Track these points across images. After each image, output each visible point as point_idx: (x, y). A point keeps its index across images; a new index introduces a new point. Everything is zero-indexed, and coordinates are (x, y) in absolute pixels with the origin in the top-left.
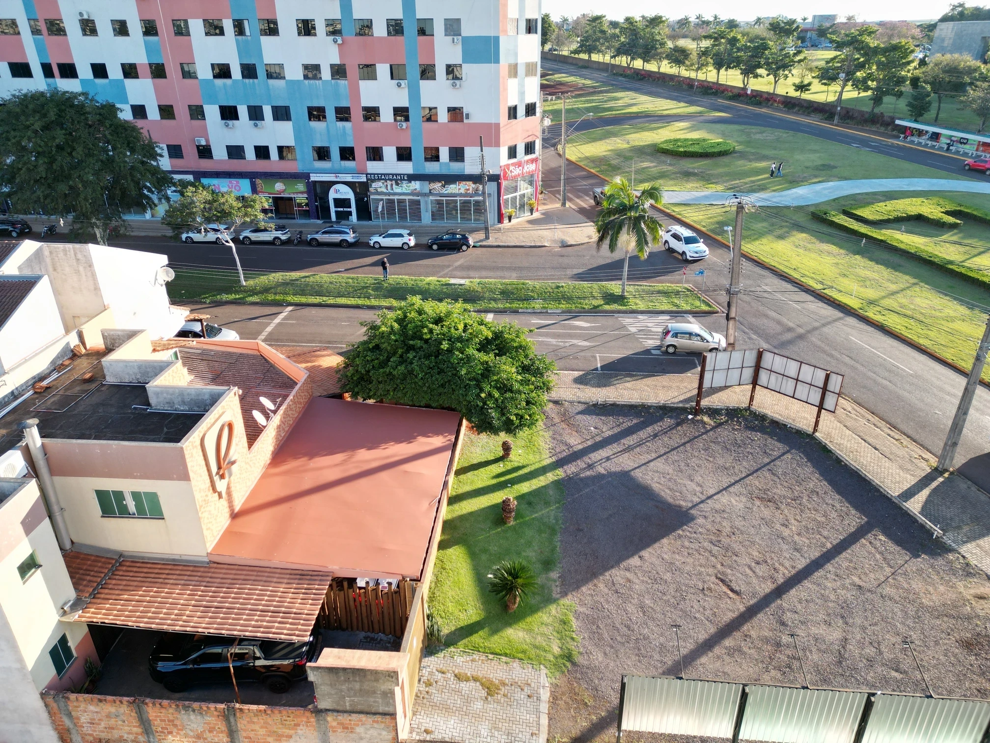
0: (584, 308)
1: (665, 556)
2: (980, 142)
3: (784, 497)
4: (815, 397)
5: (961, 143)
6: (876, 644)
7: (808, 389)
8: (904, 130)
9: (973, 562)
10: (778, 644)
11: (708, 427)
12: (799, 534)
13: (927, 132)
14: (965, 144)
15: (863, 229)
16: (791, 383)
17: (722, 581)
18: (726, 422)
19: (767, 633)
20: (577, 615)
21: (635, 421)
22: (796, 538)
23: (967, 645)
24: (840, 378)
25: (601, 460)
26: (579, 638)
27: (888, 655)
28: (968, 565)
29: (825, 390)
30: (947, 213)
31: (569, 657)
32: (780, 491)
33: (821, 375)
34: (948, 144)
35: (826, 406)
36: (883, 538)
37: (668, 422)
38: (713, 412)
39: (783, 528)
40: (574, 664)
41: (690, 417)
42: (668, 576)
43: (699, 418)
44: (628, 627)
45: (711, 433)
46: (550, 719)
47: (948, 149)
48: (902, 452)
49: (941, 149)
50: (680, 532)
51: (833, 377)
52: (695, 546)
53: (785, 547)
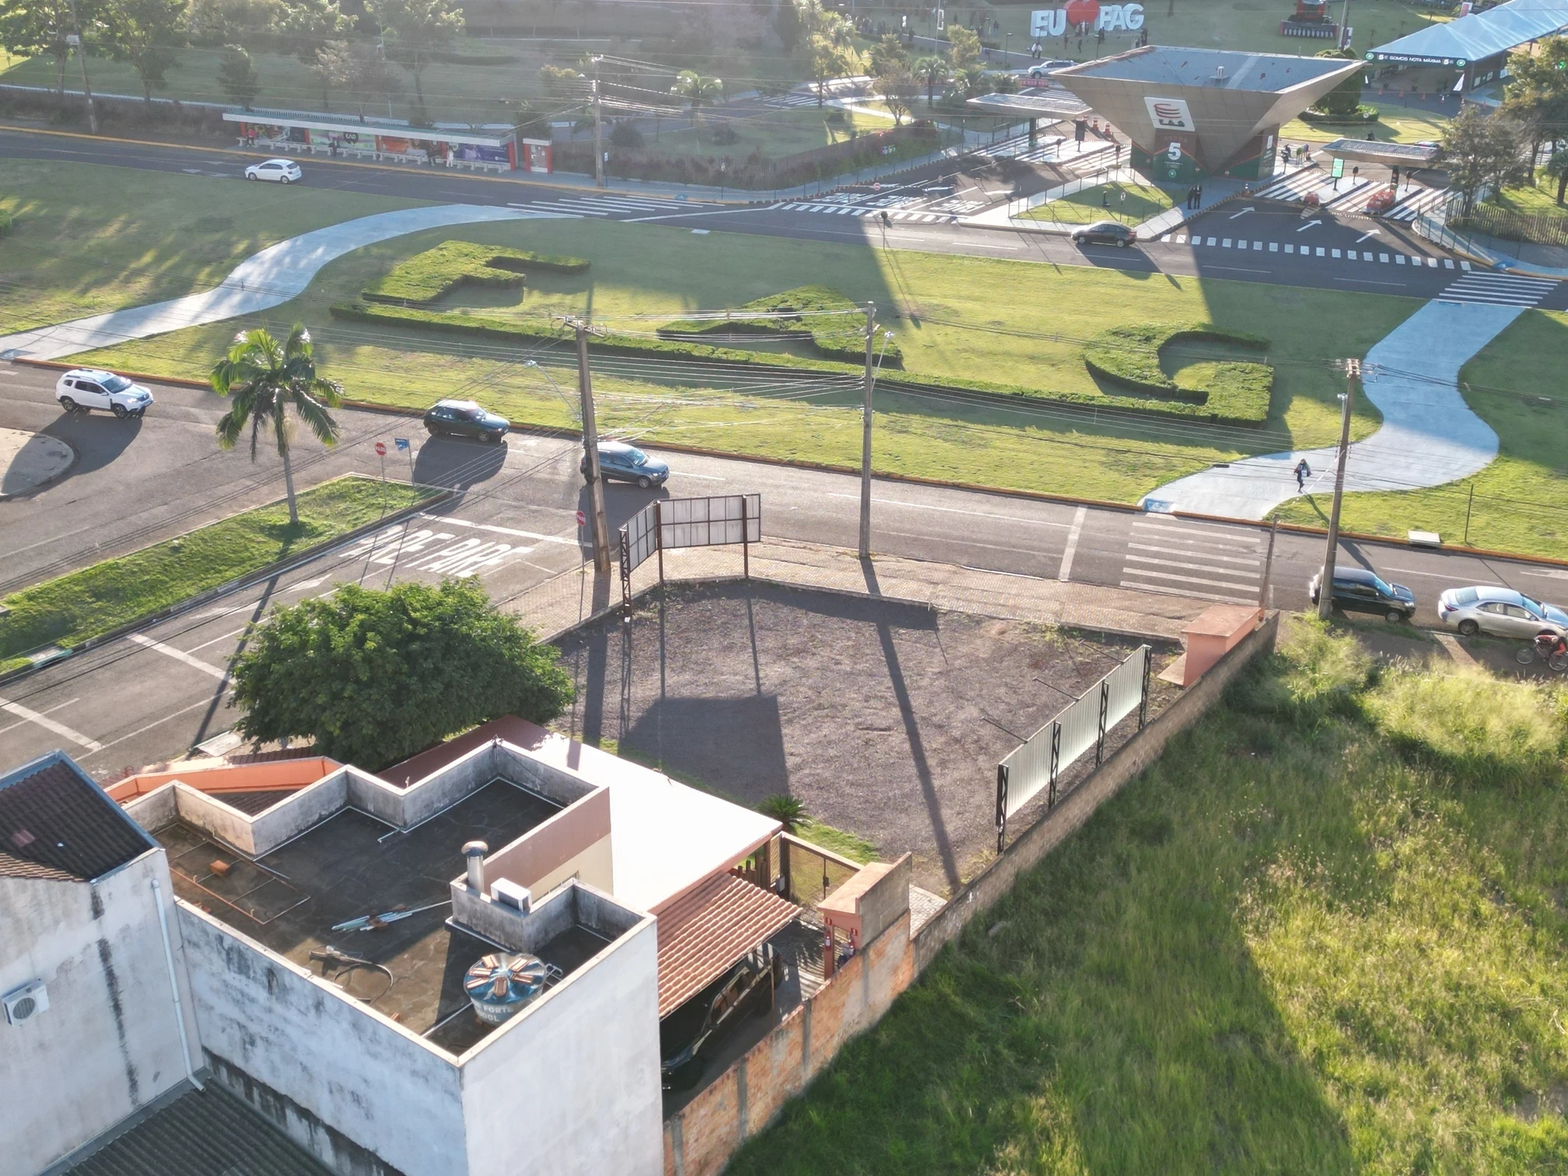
0: (268, 563)
1: (806, 741)
2: (377, 136)
3: (806, 643)
4: (735, 532)
5: (349, 141)
6: (998, 700)
7: (723, 528)
8: (239, 129)
9: (970, 612)
10: (957, 741)
11: (658, 621)
12: (855, 663)
13: (281, 128)
14: (355, 141)
15: (419, 315)
16: (702, 530)
17: (867, 729)
18: (662, 606)
19: (942, 739)
20: (826, 822)
21: (586, 654)
22: (858, 667)
23: (1036, 665)
24: (756, 498)
25: (622, 707)
26: (852, 834)
27: (1014, 702)
28: (968, 616)
29: (744, 519)
30: (489, 264)
31: (868, 849)
32: (793, 641)
33: (735, 506)
34: (331, 145)
35: (749, 538)
36: (902, 631)
37: (614, 638)
38: (641, 601)
39: (839, 667)
40: (877, 850)
41: (627, 620)
42: (832, 752)
43: (635, 617)
44: (867, 801)
45: (667, 625)
46: (922, 887)
47: (335, 154)
48: (821, 556)
49: (321, 154)
50: (784, 718)
51: (749, 500)
52: (810, 720)
53: (860, 679)
